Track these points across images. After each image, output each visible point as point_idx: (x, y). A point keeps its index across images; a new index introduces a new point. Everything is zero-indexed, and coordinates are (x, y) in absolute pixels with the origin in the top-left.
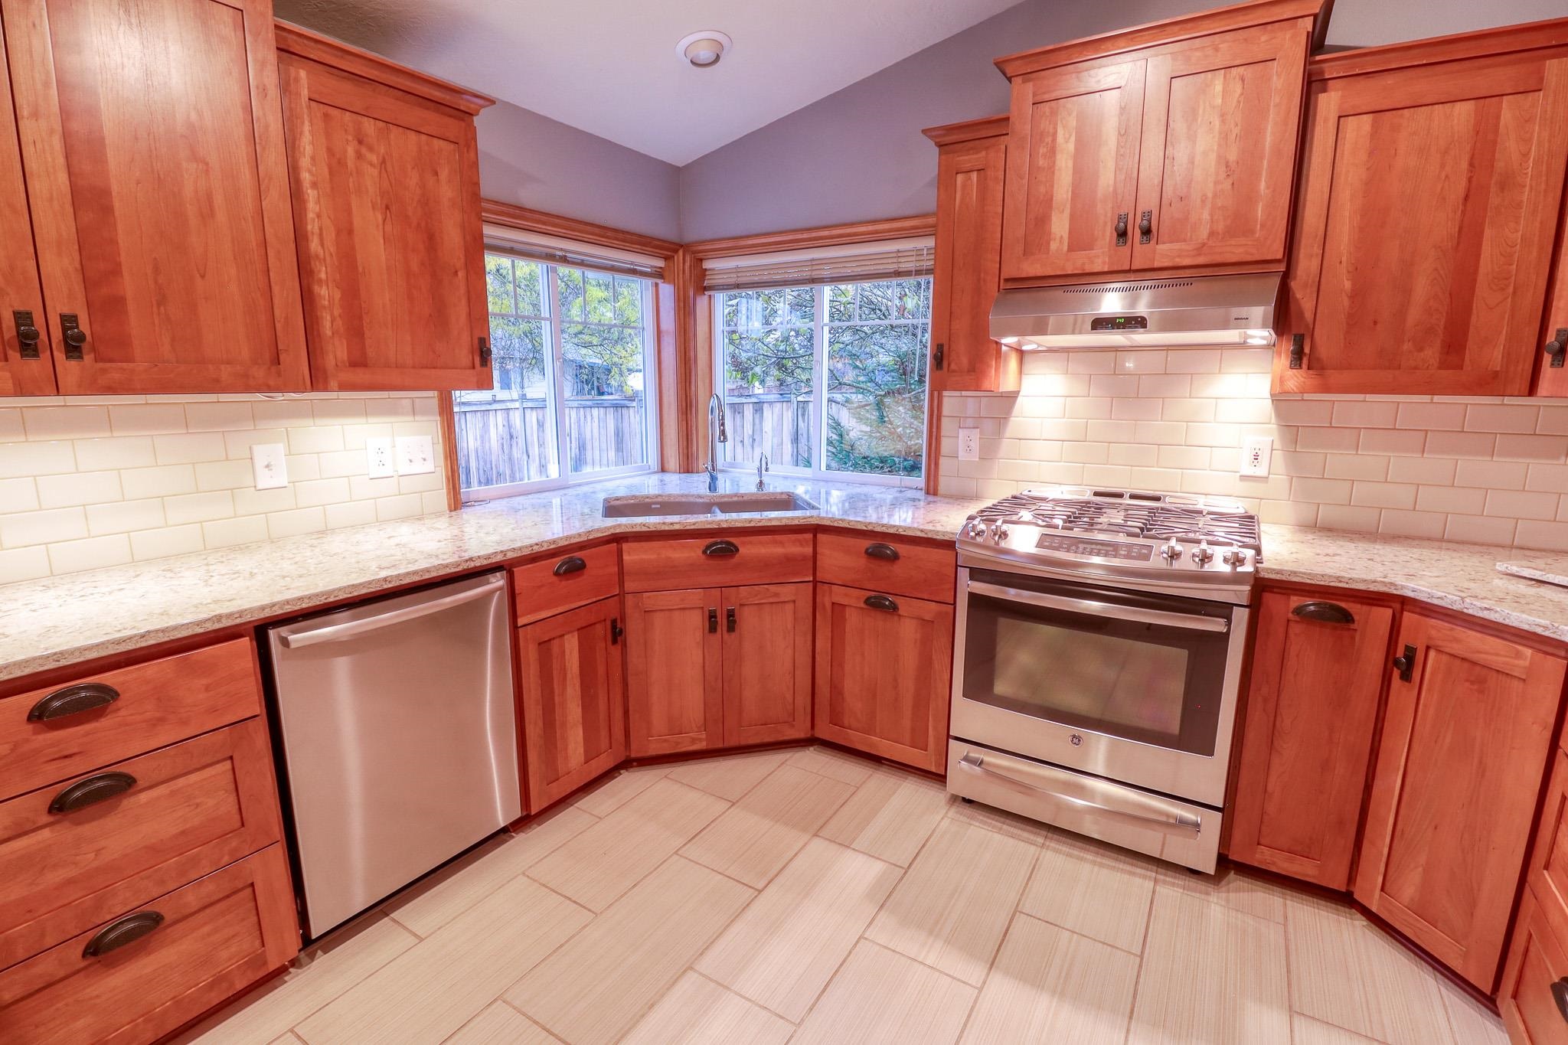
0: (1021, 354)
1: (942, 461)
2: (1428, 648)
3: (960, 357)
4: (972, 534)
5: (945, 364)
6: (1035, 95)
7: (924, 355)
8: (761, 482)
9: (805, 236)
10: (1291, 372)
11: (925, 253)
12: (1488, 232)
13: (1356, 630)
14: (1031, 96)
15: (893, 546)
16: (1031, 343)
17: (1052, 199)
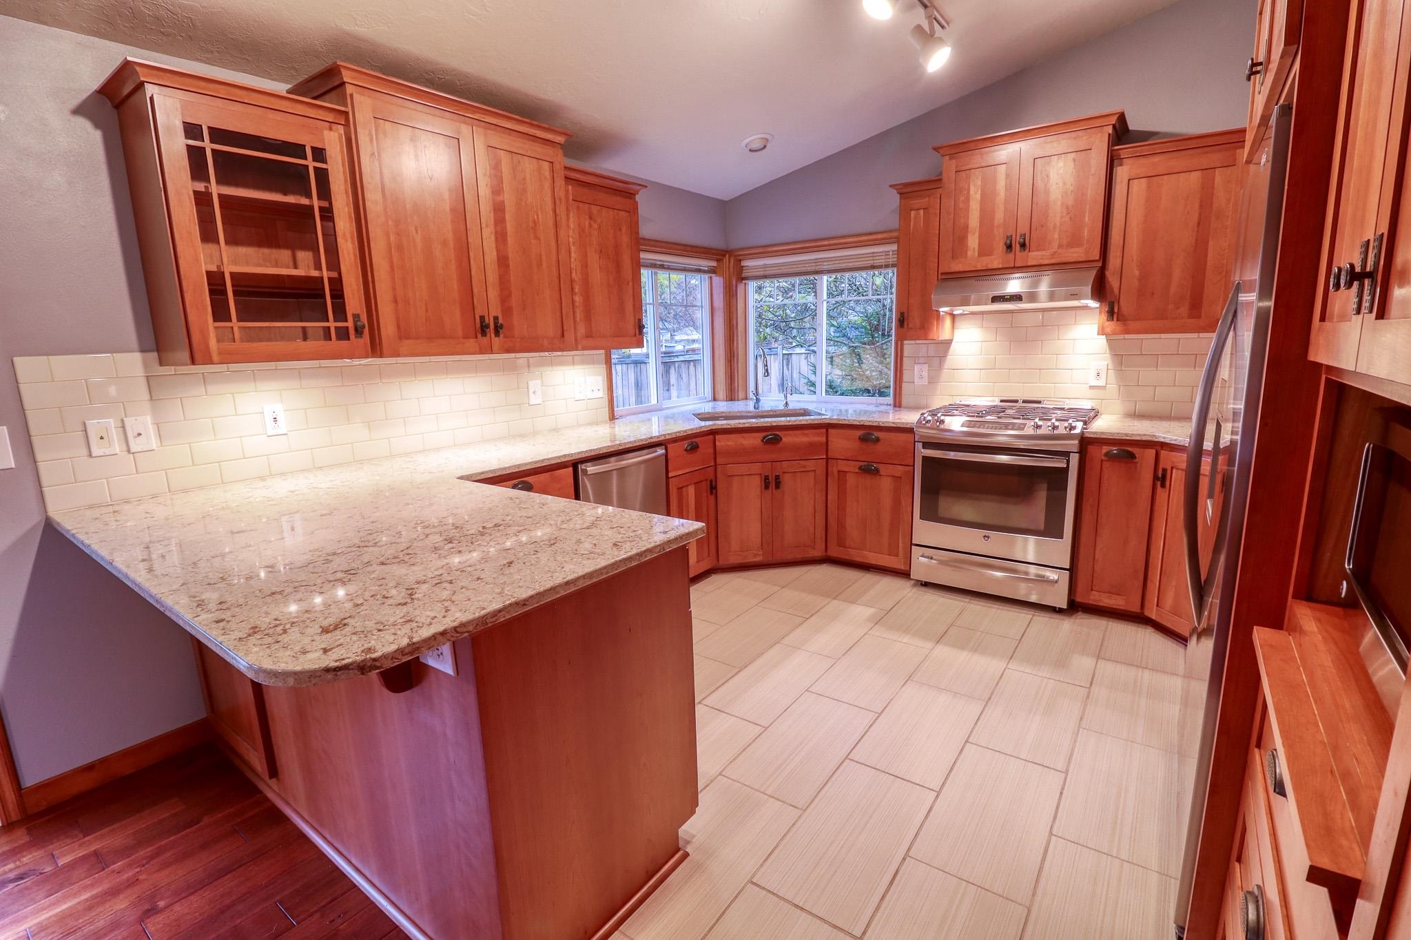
0: (953, 317)
1: (904, 385)
2: (1172, 468)
3: (915, 318)
4: (924, 422)
5: (906, 323)
6: (956, 167)
7: (890, 318)
8: (786, 402)
9: (812, 244)
10: (1108, 323)
11: (891, 253)
12: (1211, 243)
13: (1137, 463)
14: (954, 166)
15: (876, 434)
16: (958, 311)
17: (968, 227)
